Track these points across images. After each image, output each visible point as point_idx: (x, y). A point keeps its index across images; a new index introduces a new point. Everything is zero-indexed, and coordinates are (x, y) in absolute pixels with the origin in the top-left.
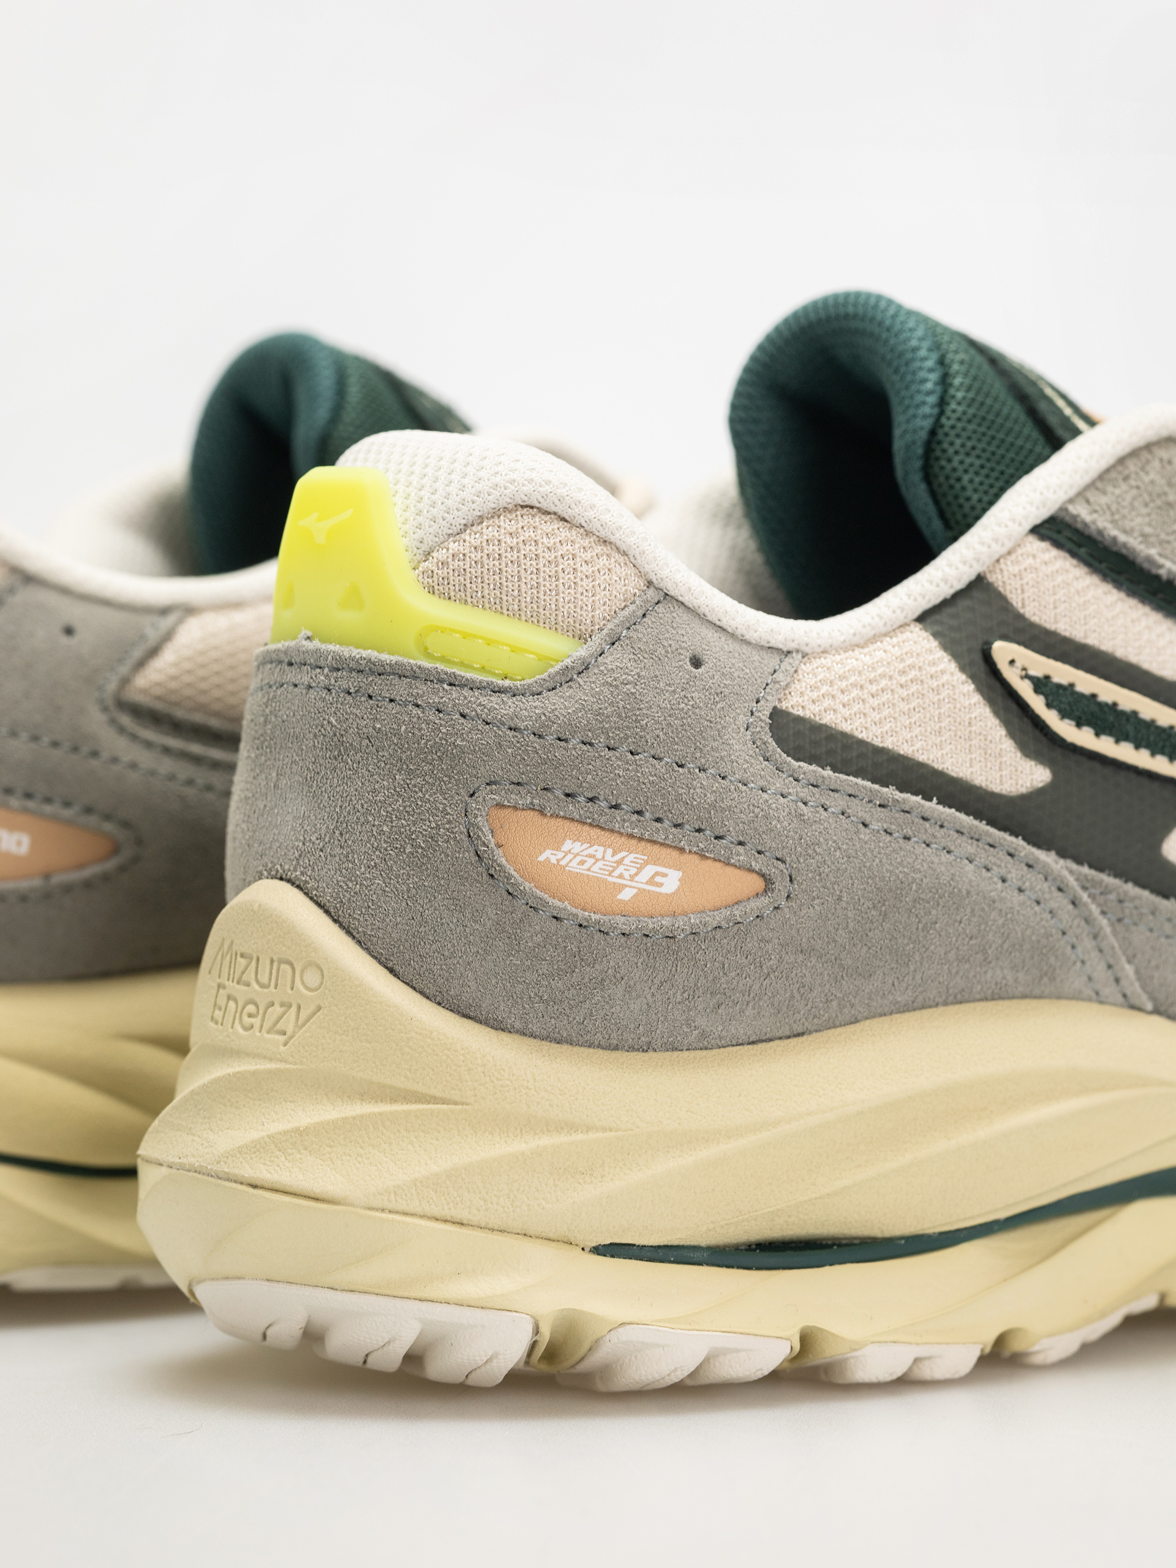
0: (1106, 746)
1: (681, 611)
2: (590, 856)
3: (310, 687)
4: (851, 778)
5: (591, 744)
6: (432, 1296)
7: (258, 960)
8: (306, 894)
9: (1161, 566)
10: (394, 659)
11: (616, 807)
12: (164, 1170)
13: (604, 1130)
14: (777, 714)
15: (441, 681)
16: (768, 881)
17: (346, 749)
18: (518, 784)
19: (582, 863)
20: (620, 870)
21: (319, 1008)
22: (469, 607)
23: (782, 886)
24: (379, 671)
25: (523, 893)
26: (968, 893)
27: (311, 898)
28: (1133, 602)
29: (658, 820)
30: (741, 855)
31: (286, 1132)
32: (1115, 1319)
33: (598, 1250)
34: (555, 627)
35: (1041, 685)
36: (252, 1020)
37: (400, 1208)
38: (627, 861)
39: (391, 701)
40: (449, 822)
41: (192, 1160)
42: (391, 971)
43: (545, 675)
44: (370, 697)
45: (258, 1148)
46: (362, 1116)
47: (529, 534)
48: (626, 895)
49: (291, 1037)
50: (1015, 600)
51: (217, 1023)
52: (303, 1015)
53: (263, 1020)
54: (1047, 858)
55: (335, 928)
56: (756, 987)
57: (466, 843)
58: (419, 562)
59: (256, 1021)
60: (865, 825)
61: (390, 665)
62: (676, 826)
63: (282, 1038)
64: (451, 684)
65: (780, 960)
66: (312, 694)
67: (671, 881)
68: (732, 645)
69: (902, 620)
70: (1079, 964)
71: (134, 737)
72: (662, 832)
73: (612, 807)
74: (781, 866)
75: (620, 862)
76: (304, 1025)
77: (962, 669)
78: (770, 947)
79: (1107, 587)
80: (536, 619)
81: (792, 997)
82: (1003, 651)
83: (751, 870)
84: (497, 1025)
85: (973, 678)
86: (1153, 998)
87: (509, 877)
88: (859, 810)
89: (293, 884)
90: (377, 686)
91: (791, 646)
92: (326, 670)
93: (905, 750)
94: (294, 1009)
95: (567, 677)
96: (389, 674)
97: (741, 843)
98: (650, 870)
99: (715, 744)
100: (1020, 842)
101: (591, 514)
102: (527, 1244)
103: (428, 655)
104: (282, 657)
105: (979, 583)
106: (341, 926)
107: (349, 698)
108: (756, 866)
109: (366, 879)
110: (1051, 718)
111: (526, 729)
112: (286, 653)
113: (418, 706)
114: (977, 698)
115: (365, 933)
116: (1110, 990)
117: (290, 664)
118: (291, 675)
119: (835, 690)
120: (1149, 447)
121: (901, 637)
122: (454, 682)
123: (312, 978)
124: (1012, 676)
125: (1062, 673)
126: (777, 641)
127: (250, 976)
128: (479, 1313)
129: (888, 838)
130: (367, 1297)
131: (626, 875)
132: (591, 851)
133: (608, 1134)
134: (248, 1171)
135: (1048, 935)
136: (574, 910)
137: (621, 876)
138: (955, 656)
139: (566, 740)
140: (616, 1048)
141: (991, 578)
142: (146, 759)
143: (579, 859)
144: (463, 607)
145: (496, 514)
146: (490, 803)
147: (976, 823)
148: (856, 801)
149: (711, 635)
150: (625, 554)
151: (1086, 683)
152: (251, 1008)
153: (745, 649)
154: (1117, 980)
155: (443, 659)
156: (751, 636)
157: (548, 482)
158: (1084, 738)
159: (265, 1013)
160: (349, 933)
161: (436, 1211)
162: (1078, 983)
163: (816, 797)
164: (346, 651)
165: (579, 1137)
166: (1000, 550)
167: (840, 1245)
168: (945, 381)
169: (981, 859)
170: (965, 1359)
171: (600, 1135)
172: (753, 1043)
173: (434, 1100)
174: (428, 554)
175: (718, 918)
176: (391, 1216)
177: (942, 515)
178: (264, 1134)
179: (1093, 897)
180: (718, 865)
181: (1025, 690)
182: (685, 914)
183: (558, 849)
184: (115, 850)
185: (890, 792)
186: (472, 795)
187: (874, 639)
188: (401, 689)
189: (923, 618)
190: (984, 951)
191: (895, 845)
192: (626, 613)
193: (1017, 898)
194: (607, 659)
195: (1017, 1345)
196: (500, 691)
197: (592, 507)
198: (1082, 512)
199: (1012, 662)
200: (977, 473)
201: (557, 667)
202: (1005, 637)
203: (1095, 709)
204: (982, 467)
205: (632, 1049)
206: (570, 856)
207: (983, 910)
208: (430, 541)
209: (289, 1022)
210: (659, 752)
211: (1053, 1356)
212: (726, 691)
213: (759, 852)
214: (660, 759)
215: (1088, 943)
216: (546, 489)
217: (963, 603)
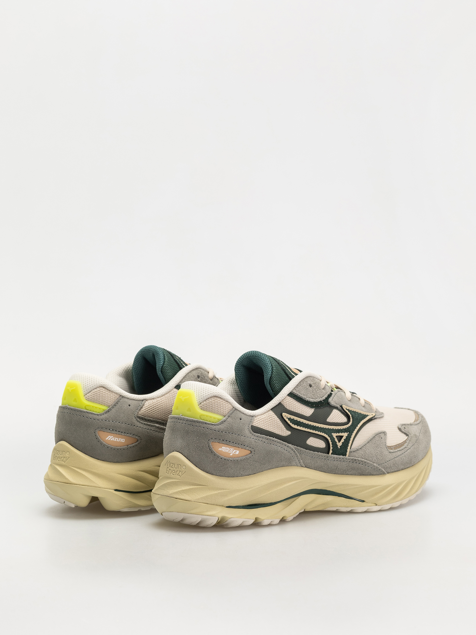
0: (299, 428)
1: (238, 411)
2: (226, 449)
3: (182, 423)
4: (262, 435)
5: (226, 433)
6: (204, 514)
7: (175, 464)
8: (182, 454)
9: (306, 399)
10: (196, 420)
11: (230, 442)
12: (160, 496)
13: (228, 489)
14: (252, 426)
15: (204, 423)
16: (251, 452)
17: (189, 433)
18: (216, 439)
19: (225, 450)
20: (230, 451)
21: (185, 472)
22: (207, 412)
23: (253, 452)
24: (194, 421)
25: (217, 455)
26: (279, 451)
27: (183, 455)
28: (302, 405)
29: (236, 443)
30: (248, 448)
31: (181, 490)
32: (298, 514)
33: (227, 507)
34: (220, 414)
35: (289, 419)
36: (174, 473)
37: (199, 502)
38: (231, 450)
39: (196, 426)
40: (205, 444)
41: (165, 494)
42: (196, 466)
43: (219, 422)
44: (193, 425)
45: (176, 493)
46: (193, 488)
47: (216, 401)
48: (231, 455)
49: (181, 476)
50: (285, 406)
51: (167, 473)
52: (183, 473)
53: (176, 473)
54: (290, 445)
55: (187, 460)
56: (249, 467)
57: (208, 448)
58: (199, 405)
59: (175, 473)
60: (265, 442)
61: (196, 421)
62: (238, 444)
63: (179, 476)
64: (205, 424)
65: (253, 463)
66: (183, 424)
67: (238, 452)
68: (245, 416)
69: (269, 410)
70: (295, 461)
71: (140, 422)
72: (236, 445)
73: (229, 442)
74: (253, 449)
75: (230, 450)
76: (183, 474)
77: (278, 417)
78: (251, 461)
79: (299, 403)
80: (217, 413)
81: (254, 468)
82: (284, 414)
83: (249, 450)
84: (212, 474)
85: (279, 419)
86: (305, 465)
87: (215, 453)
88: (264, 440)
89: (180, 453)
90: (194, 424)
91: (253, 415)
92: (185, 421)
93: (270, 430)
94: (181, 472)
95: (222, 422)
96: (196, 422)
97: (247, 446)
98: (235, 451)
99: (244, 432)
100: (286, 443)
101: (225, 397)
102: (217, 506)
103: (201, 419)
104: (177, 418)
105: (280, 404)
106: (188, 459)
107: (189, 425)
108: (250, 450)
109: (192, 453)
110: (291, 424)
111: (217, 430)
112: (178, 417)
113: (200, 427)
114: (280, 422)
115: (192, 460)
116: (299, 464)
117: (179, 419)
118: (179, 421)
119: (260, 422)
120: (304, 379)
121: (269, 413)
122: (206, 423)
123: (184, 467)
124: (285, 418)
125: (292, 417)
126: (251, 415)
127: (173, 466)
128: (210, 517)
129: (268, 444)
130: (194, 515)
131: (231, 452)
132: (226, 448)
133: (229, 490)
134: (175, 496)
135: (290, 457)
136: (224, 457)
137: (230, 452)
138: (277, 415)
139: (223, 432)
140: (229, 477)
141: (282, 403)
142: (142, 426)
143: (224, 449)
144: (206, 412)
145: (211, 397)
146: (212, 442)
147: (280, 441)
148: (263, 439)
149: (242, 415)
150: (230, 403)
151: (296, 418)
152: (174, 471)
153: (247, 416)
154: (300, 463)
155: (203, 420)
156: (248, 414)
157: (219, 393)
158: (295, 427)
159: (176, 472)
160: (189, 460)
161: (204, 502)
162: (294, 464)
163: (258, 438)
164: (189, 418)
165: (225, 491)
166: (283, 398)
167: (260, 505)
168: (272, 369)
169: (281, 446)
170: (277, 521)
171: (228, 490)
172: (248, 475)
173: (203, 485)
174: (200, 403)
175: (244, 458)
176: (198, 503)
177: (272, 390)
178: (177, 491)
179: (296, 450)
180: (244, 449)
181: (287, 420)
182: (240, 457)
183: (221, 448)
184: (138, 441)
185: (268, 437)
186: (209, 440)
187: (265, 413)
188: (197, 424)
189: (272, 409)
190: (281, 460)
191: (269, 445)
192: (230, 412)
193: (286, 452)
194: (228, 419)
195: (285, 519)
196: (213, 425)
197: (225, 396)
198: (295, 392)
199: (285, 416)
200: (277, 384)
201: (221, 421)
202: (284, 412)
203: (297, 422)
204: (278, 382)
205: (231, 477)
206: (223, 449)
207: (281, 454)
208: (201, 401)
209: (180, 474)
210: (236, 433)
211: (290, 520)
212: (245, 423)
213: (250, 447)
214: (236, 434)
215: (296, 458)
216: (219, 394)
217: (278, 407)
